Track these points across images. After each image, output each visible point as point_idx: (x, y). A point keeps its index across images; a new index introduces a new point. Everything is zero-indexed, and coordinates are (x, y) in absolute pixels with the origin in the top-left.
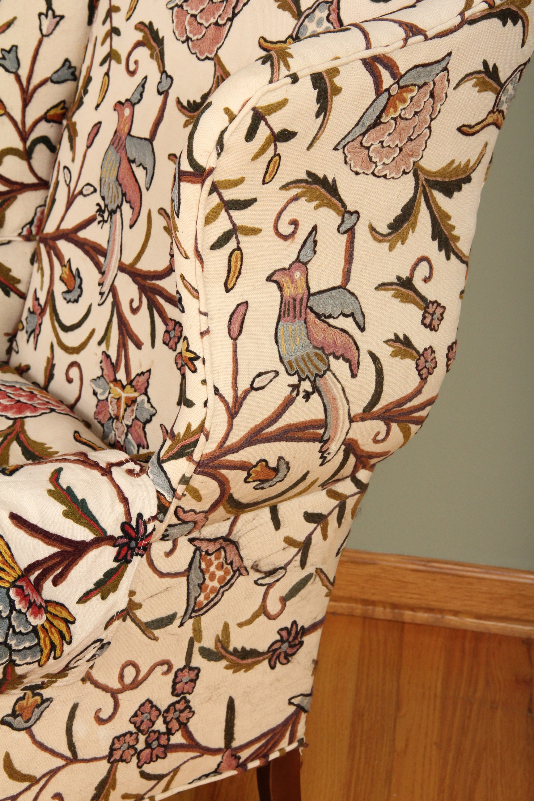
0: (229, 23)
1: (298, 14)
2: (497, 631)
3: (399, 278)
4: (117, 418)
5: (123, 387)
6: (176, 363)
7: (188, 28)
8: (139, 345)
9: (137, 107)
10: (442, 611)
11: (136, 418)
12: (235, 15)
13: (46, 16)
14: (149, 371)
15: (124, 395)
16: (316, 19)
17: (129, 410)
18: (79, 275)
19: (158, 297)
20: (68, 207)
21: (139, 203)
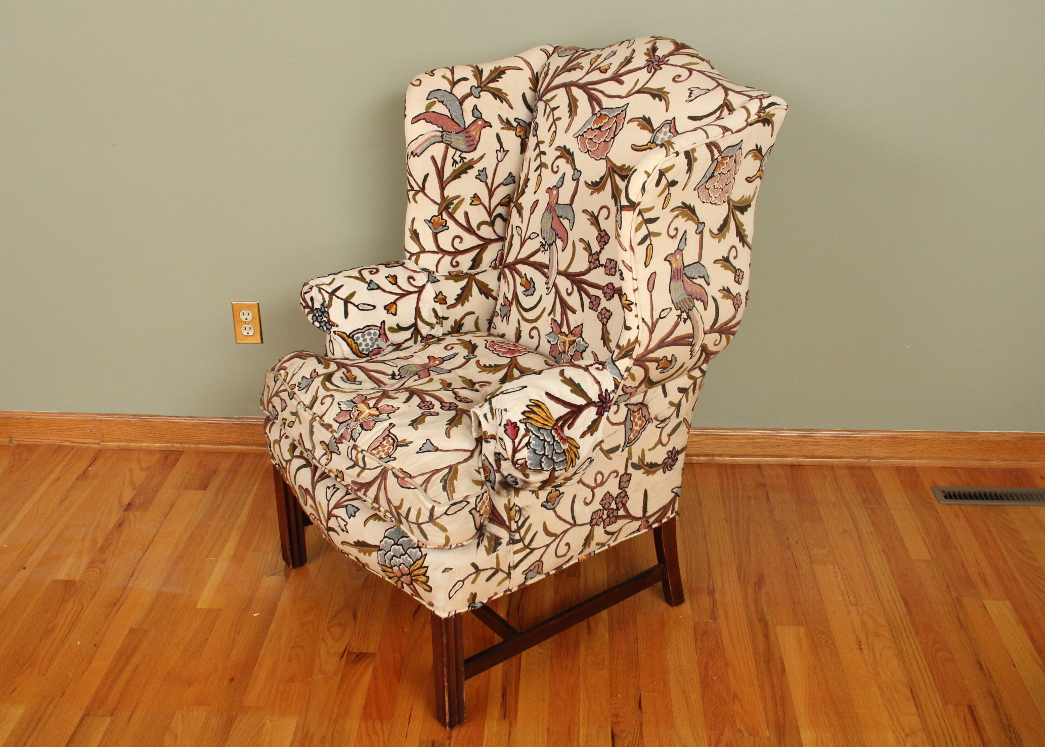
0: (612, 140)
1: (652, 131)
2: (742, 463)
3: (723, 257)
4: (564, 352)
5: (567, 336)
6: (599, 318)
7: (588, 146)
8: (574, 312)
9: (560, 189)
10: (712, 455)
11: (576, 350)
12: (615, 136)
13: (500, 151)
14: (582, 324)
15: (567, 339)
16: (663, 132)
17: (571, 347)
18: (533, 282)
19: (583, 285)
20: (522, 246)
21: (566, 238)
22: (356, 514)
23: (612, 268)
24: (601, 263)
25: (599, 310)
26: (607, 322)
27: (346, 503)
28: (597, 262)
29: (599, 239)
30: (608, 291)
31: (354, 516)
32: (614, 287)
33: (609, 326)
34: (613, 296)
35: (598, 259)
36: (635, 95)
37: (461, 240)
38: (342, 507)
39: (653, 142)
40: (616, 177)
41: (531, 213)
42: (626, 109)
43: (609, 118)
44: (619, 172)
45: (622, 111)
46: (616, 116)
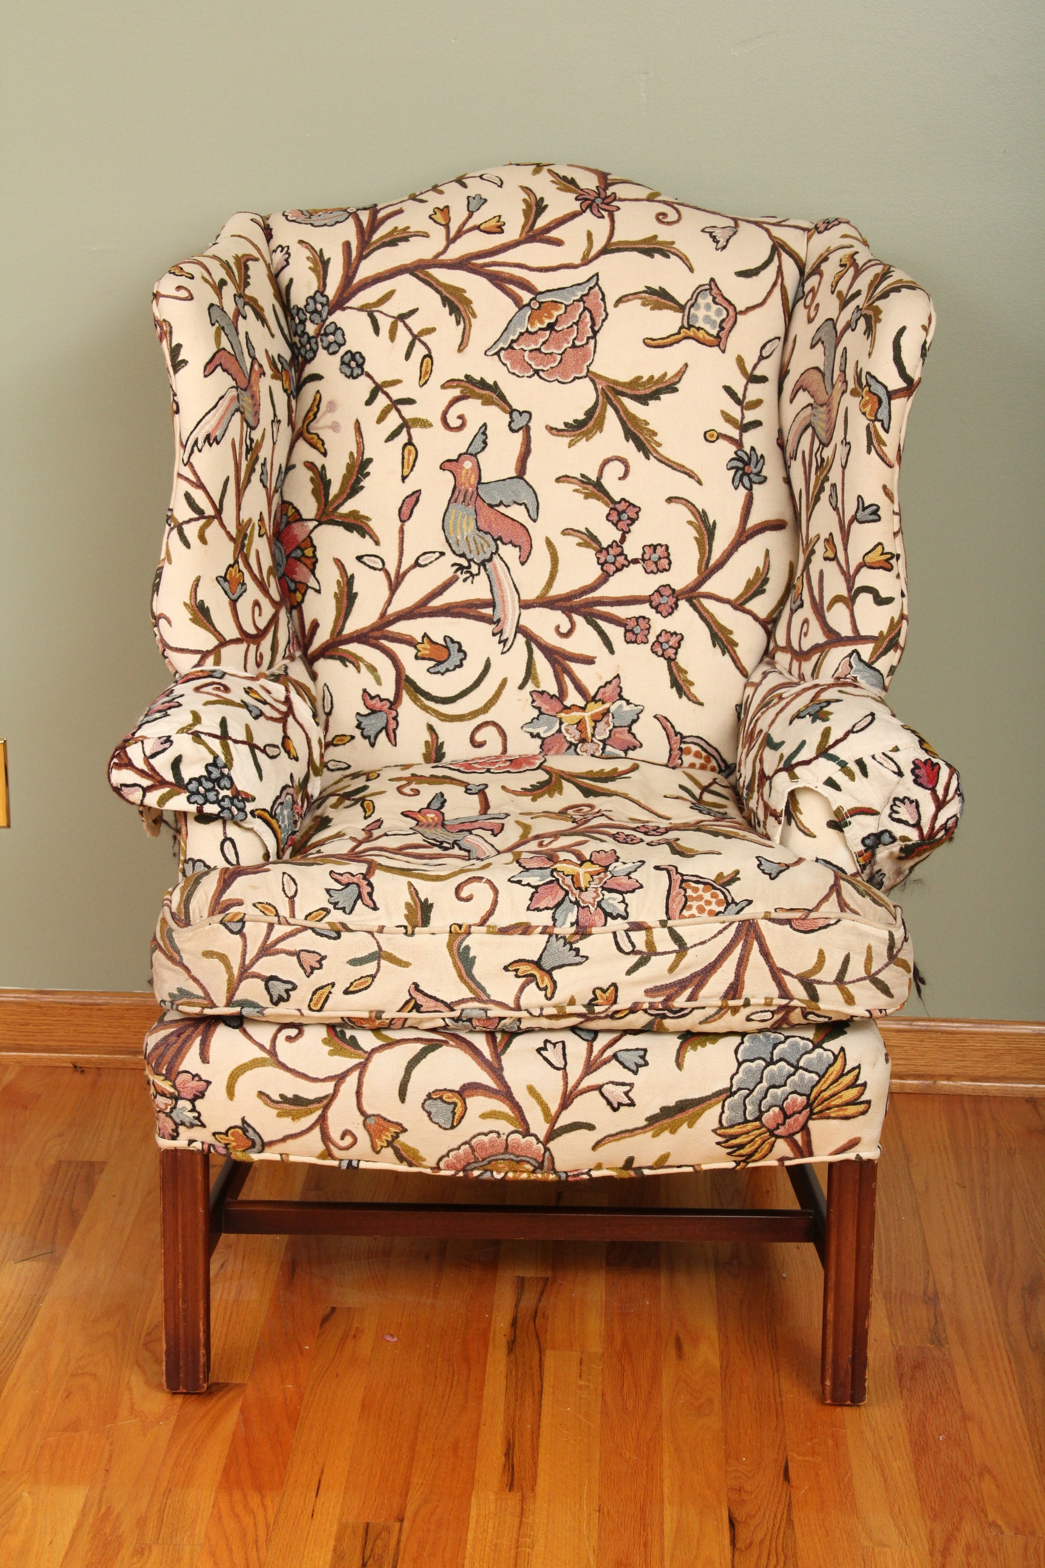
4: (583, 741)
5: (583, 709)
6: (656, 653)
7: (532, 363)
8: (589, 661)
11: (614, 727)
12: (596, 332)
14: (618, 676)
15: (587, 715)
16: (703, 307)
17: (600, 725)
18: (453, 641)
19: (598, 608)
20: (394, 587)
21: (525, 538)
22: (647, 1058)
23: (660, 558)
24: (630, 558)
25: (652, 638)
26: (676, 654)
27: (609, 1053)
28: (621, 559)
29: (614, 517)
30: (663, 600)
31: (646, 1064)
32: (673, 591)
33: (682, 659)
34: (677, 606)
35: (622, 554)
36: (603, 257)
37: (260, 609)
38: (605, 1062)
39: (690, 326)
40: (626, 401)
41: (403, 521)
42: (597, 284)
43: (566, 306)
44: (629, 391)
45: (591, 288)
46: (581, 299)
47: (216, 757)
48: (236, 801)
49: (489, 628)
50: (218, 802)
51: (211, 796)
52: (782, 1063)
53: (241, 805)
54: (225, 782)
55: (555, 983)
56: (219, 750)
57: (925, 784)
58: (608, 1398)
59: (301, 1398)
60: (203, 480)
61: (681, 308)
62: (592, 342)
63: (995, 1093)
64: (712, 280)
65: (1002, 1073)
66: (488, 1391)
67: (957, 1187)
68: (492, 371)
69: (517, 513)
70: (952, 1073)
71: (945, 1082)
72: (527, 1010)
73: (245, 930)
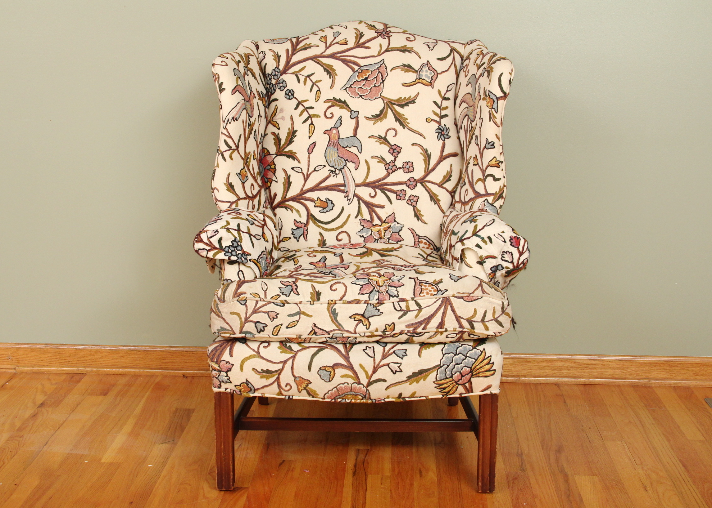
4: (380, 238)
5: (380, 226)
6: (408, 204)
7: (359, 93)
8: (382, 207)
11: (393, 233)
12: (383, 81)
14: (394, 213)
15: (382, 228)
16: (424, 71)
17: (387, 232)
18: (329, 200)
19: (386, 186)
20: (306, 179)
21: (357, 159)
22: (407, 353)
23: (409, 167)
24: (398, 167)
25: (407, 198)
26: (416, 204)
27: (392, 351)
28: (394, 168)
29: (392, 151)
30: (411, 183)
31: (407, 355)
32: (415, 179)
33: (419, 206)
34: (416, 185)
35: (395, 165)
36: (386, 53)
37: (254, 187)
38: (390, 355)
39: (420, 78)
40: (395, 107)
41: (309, 154)
42: (384, 63)
43: (372, 71)
44: (397, 103)
45: (381, 65)
46: (378, 69)
47: (236, 238)
48: (243, 255)
49: (343, 195)
50: (236, 255)
51: (234, 253)
52: (460, 355)
53: (245, 257)
54: (239, 248)
55: (370, 323)
56: (237, 235)
57: (515, 246)
58: (393, 492)
59: (271, 492)
60: (231, 135)
61: (416, 72)
62: (382, 84)
63: (543, 382)
64: (428, 61)
65: (546, 374)
66: (345, 490)
67: (529, 415)
68: (343, 96)
69: (354, 150)
70: (526, 375)
71: (524, 378)
72: (359, 334)
73: (247, 304)
